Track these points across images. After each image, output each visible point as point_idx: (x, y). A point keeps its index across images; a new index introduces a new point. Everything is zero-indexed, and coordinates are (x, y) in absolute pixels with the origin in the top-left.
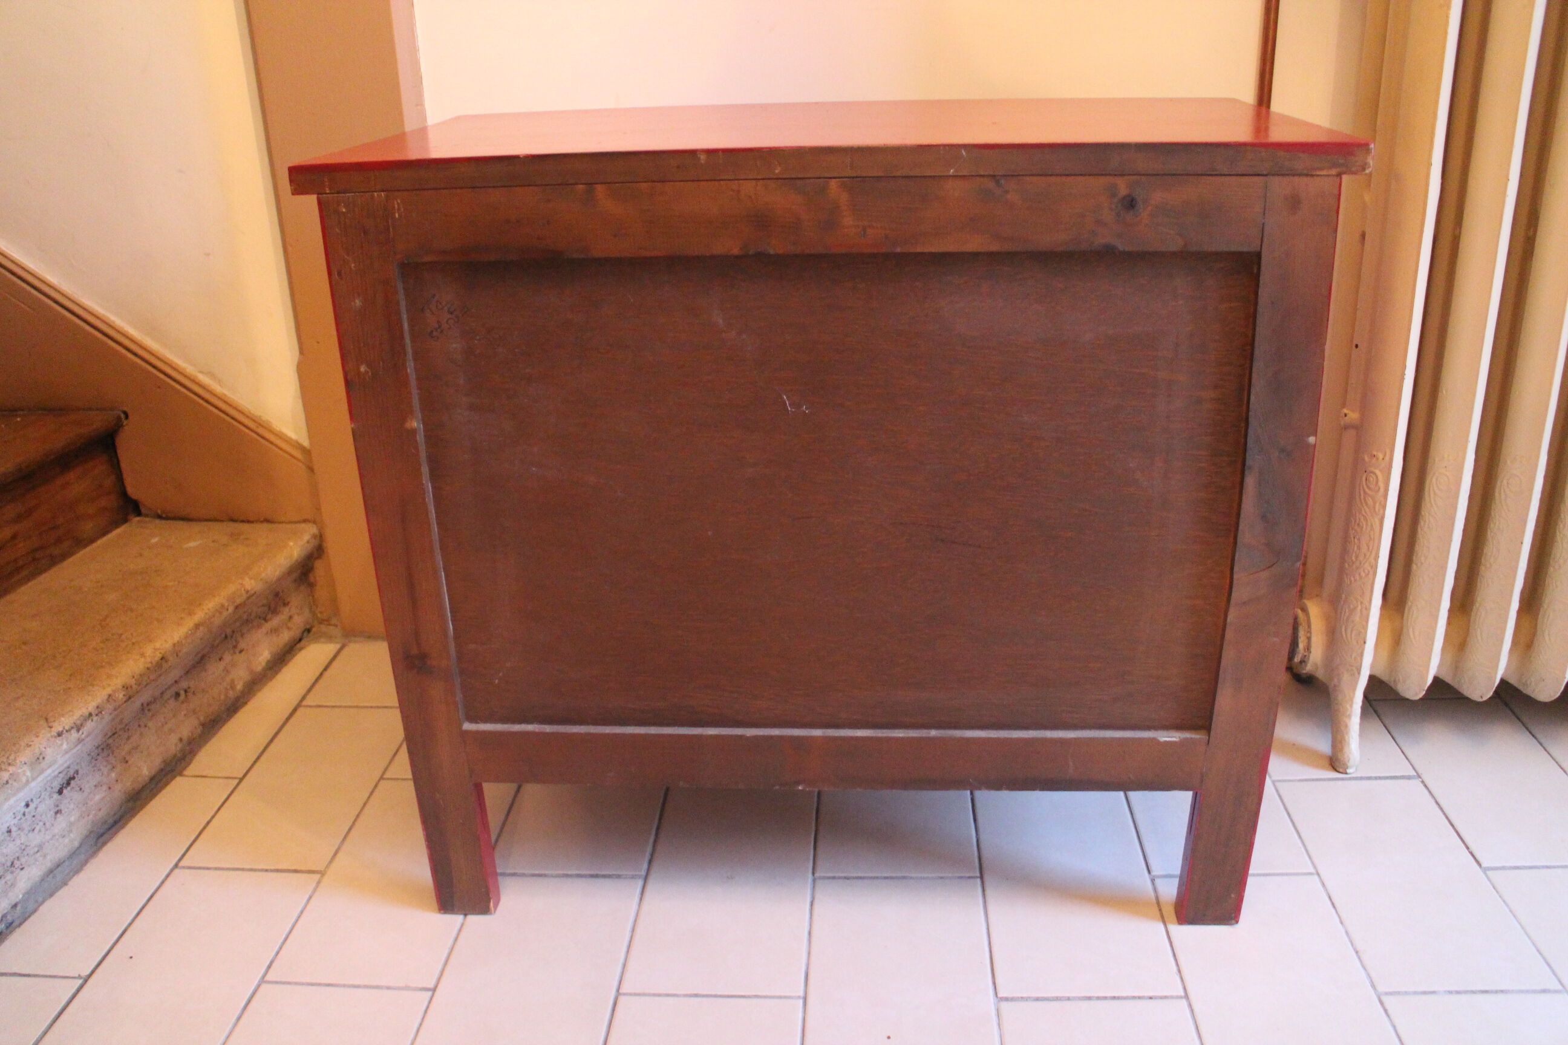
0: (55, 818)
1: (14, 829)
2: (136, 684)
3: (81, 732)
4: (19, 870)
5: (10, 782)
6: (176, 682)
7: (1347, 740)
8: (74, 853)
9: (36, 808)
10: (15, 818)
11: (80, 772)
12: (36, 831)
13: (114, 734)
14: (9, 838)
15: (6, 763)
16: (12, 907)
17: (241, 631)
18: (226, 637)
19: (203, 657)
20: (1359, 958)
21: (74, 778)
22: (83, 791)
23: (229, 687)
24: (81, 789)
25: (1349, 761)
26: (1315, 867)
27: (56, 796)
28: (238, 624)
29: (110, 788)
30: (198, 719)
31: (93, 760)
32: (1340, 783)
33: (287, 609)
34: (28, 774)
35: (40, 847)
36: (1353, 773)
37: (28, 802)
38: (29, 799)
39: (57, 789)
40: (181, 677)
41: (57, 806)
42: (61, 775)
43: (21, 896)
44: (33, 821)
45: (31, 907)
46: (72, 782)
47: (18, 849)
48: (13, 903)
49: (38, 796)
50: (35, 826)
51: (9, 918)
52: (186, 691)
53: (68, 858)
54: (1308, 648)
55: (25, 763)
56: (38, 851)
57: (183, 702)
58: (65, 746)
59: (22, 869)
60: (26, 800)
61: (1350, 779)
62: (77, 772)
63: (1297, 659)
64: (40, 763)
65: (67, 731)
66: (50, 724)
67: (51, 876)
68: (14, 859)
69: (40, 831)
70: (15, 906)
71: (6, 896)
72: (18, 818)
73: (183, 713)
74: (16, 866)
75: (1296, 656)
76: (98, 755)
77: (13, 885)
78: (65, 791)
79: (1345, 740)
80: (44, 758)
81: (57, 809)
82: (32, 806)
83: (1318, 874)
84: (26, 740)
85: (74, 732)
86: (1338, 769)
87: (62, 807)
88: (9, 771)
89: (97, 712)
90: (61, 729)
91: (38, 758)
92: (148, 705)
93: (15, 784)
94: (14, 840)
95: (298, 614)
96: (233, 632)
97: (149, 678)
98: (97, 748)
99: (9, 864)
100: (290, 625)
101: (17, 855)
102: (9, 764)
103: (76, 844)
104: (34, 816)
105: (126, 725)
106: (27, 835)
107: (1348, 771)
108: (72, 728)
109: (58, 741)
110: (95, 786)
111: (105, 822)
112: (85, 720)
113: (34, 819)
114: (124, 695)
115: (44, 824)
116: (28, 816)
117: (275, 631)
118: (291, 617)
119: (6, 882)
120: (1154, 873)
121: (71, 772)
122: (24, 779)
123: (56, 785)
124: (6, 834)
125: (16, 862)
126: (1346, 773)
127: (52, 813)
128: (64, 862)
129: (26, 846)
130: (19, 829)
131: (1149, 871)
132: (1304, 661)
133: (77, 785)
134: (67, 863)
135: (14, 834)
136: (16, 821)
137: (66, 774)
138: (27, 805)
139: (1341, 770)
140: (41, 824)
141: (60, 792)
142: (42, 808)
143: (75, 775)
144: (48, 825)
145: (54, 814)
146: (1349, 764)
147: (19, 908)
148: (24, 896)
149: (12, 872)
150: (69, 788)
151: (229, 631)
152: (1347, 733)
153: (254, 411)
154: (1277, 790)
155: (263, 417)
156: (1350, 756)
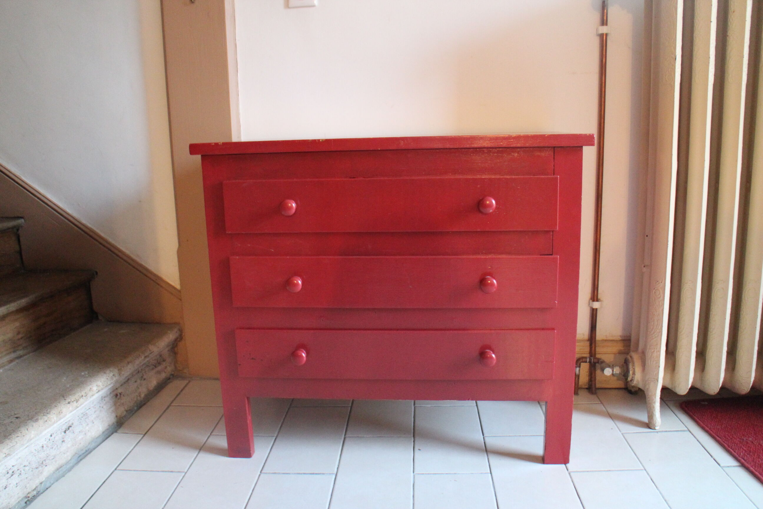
0: (62, 444)
1: (45, 446)
2: (102, 385)
3: (78, 403)
4: (44, 466)
5: (48, 421)
6: (117, 389)
7: (654, 414)
8: (68, 462)
9: (55, 438)
10: (46, 441)
11: (74, 424)
12: (54, 448)
13: (89, 409)
14: (42, 450)
15: (46, 413)
16: (40, 484)
17: (145, 370)
18: (139, 372)
19: (128, 379)
20: (667, 503)
21: (71, 426)
22: (74, 434)
23: (138, 395)
24: (73, 432)
25: (656, 423)
26: (644, 467)
27: (63, 433)
28: (144, 366)
29: (85, 434)
30: (125, 408)
31: (80, 419)
32: (653, 433)
33: (164, 363)
34: (55, 418)
35: (54, 457)
36: (658, 429)
37: (51, 434)
38: (52, 433)
39: (64, 430)
40: (119, 387)
41: (63, 438)
42: (66, 424)
43: (44, 479)
44: (53, 444)
45: (48, 485)
46: (70, 428)
47: (45, 456)
48: (41, 482)
49: (56, 432)
50: (53, 446)
51: (38, 489)
52: (120, 394)
53: (65, 464)
54: (634, 373)
55: (54, 414)
56: (53, 459)
57: (119, 399)
58: (71, 409)
59: (46, 466)
60: (51, 433)
61: (657, 432)
62: (73, 424)
63: (629, 379)
64: (60, 414)
65: (72, 402)
66: (65, 398)
67: (58, 471)
68: (43, 460)
69: (55, 449)
70: (41, 483)
71: (38, 477)
72: (47, 441)
73: (118, 404)
74: (44, 464)
75: (629, 377)
76: (82, 417)
77: (41, 473)
78: (67, 432)
79: (653, 414)
80: (62, 412)
81: (63, 440)
82: (53, 436)
83: (645, 470)
84: (54, 404)
85: (75, 402)
86: (651, 428)
87: (65, 439)
88: (47, 416)
89: (85, 395)
90: (70, 401)
91: (60, 412)
92: (104, 398)
93: (49, 422)
94: (44, 451)
95: (169, 366)
96: (142, 370)
97: (107, 383)
98: (82, 414)
99: (41, 462)
100: (166, 371)
101: (45, 459)
102: (47, 413)
103: (69, 458)
104: (53, 441)
105: (95, 405)
106: (50, 450)
107: (656, 428)
108: (75, 400)
109: (68, 405)
110: (79, 432)
111: (82, 450)
112: (80, 398)
113: (53, 442)
114: (97, 389)
115: (57, 446)
116: (51, 441)
117: (159, 372)
118: (166, 367)
119: (39, 471)
120: (570, 470)
121: (70, 424)
122: (53, 421)
123: (64, 428)
124: (41, 448)
125: (44, 462)
126: (655, 429)
127: (61, 441)
128: (64, 466)
129: (50, 455)
130: (47, 446)
131: (567, 470)
132: (633, 380)
133: (72, 430)
134: (65, 466)
135: (44, 448)
136: (46, 442)
137: (68, 424)
138: (51, 436)
139: (653, 428)
140: (56, 446)
141: (65, 432)
142: (57, 438)
143: (72, 425)
144: (59, 446)
145: (61, 442)
146: (656, 425)
147: (43, 485)
148: (45, 479)
149: (42, 467)
150: (69, 431)
151: (140, 369)
152: (654, 410)
153: (155, 272)
154: (624, 437)
155: (159, 275)
156: (657, 421)
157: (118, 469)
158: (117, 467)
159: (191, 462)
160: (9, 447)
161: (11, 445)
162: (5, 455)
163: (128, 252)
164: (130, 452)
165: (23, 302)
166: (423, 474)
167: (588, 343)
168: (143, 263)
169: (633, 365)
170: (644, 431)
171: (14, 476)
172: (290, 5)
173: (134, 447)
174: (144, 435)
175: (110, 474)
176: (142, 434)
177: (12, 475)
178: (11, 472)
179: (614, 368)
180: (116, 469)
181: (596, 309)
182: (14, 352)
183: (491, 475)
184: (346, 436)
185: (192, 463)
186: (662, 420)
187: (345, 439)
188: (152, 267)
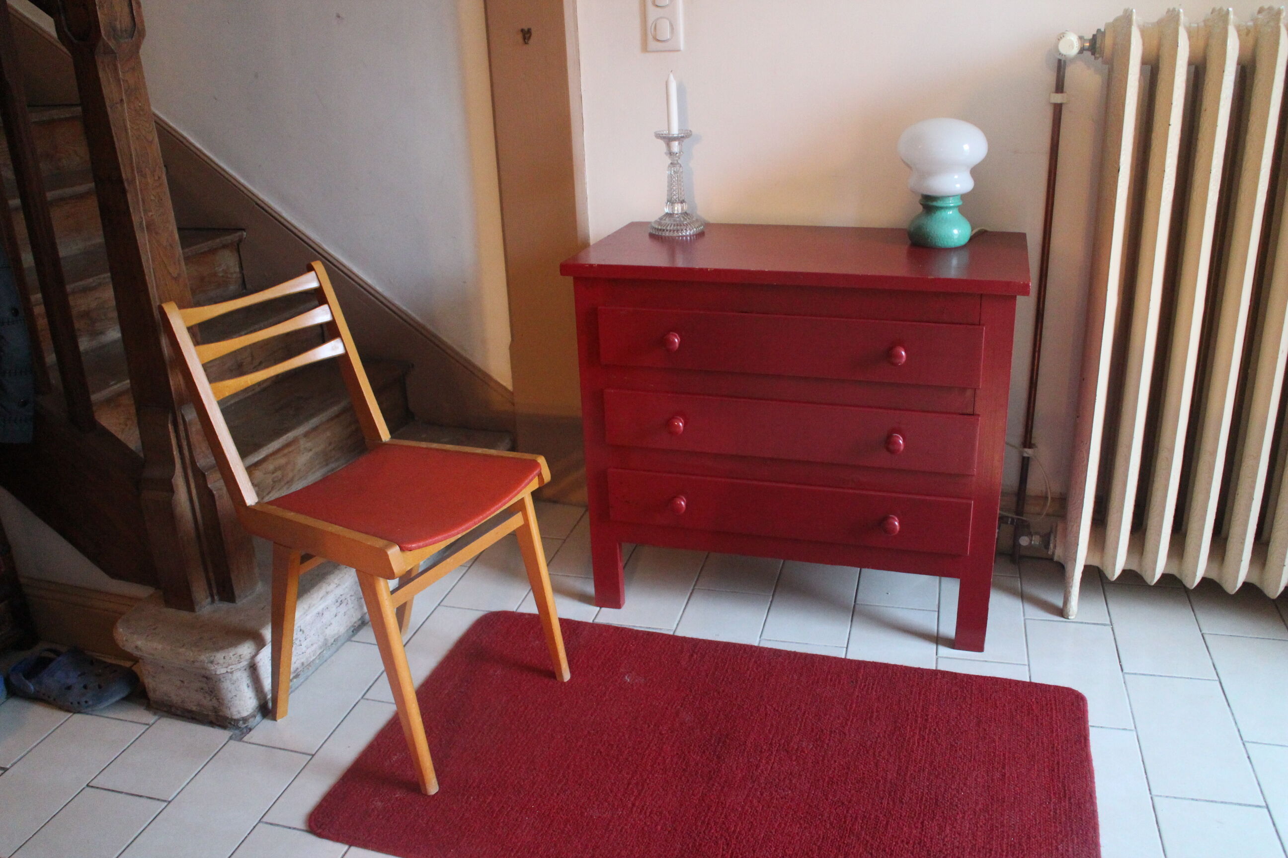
7: (1069, 600)
25: (1070, 611)
26: (1029, 662)
32: (1062, 623)
36: (1072, 619)
54: (1055, 547)
61: (1070, 622)
63: (1049, 552)
83: (1029, 665)
86: (1063, 616)
107: (1069, 617)
120: (938, 655)
126: (1068, 619)
139: (1065, 617)
146: (1070, 613)
152: (1070, 596)
153: (482, 367)
154: (1025, 624)
155: (487, 372)
156: (1071, 609)
157: (441, 604)
158: (441, 602)
159: (519, 603)
160: (339, 577)
161: (341, 575)
162: (336, 585)
163: (449, 342)
164: (454, 587)
165: (335, 410)
166: (770, 640)
167: (1014, 499)
168: (468, 357)
169: (1055, 537)
170: (1052, 619)
171: (342, 605)
172: (648, 49)
173: (459, 581)
174: (470, 568)
175: (433, 609)
176: (466, 566)
177: (341, 604)
178: (339, 601)
179: (1033, 537)
180: (439, 605)
181: (1028, 458)
182: (327, 465)
183: (847, 650)
184: (696, 587)
185: (520, 605)
186: (1079, 609)
187: (693, 590)
188: (477, 360)
